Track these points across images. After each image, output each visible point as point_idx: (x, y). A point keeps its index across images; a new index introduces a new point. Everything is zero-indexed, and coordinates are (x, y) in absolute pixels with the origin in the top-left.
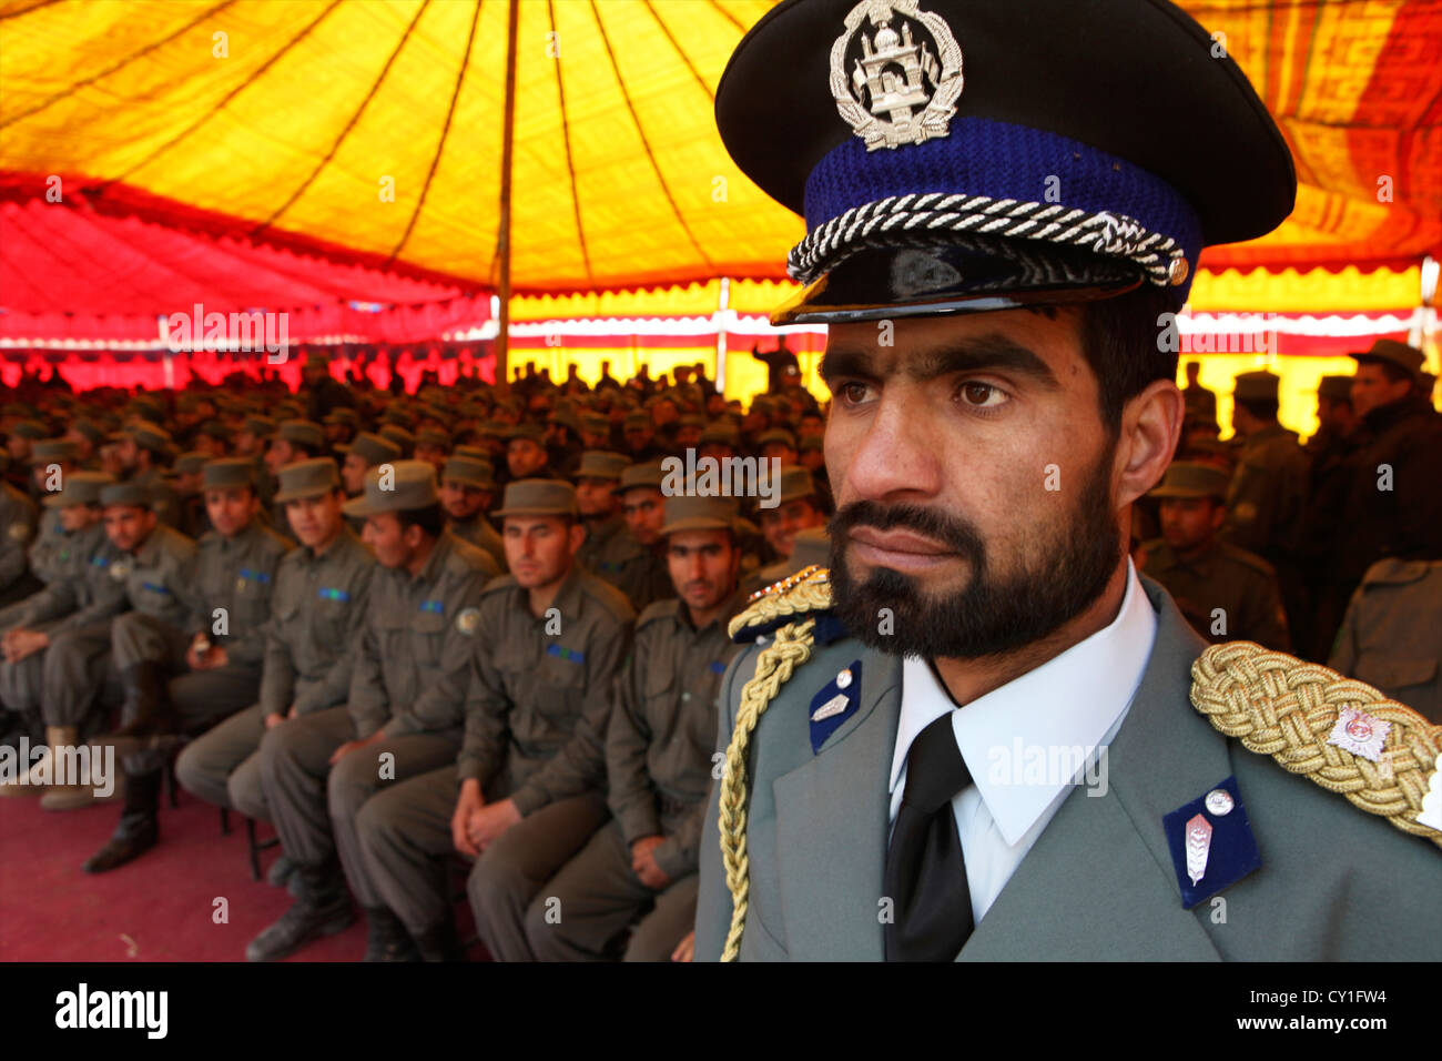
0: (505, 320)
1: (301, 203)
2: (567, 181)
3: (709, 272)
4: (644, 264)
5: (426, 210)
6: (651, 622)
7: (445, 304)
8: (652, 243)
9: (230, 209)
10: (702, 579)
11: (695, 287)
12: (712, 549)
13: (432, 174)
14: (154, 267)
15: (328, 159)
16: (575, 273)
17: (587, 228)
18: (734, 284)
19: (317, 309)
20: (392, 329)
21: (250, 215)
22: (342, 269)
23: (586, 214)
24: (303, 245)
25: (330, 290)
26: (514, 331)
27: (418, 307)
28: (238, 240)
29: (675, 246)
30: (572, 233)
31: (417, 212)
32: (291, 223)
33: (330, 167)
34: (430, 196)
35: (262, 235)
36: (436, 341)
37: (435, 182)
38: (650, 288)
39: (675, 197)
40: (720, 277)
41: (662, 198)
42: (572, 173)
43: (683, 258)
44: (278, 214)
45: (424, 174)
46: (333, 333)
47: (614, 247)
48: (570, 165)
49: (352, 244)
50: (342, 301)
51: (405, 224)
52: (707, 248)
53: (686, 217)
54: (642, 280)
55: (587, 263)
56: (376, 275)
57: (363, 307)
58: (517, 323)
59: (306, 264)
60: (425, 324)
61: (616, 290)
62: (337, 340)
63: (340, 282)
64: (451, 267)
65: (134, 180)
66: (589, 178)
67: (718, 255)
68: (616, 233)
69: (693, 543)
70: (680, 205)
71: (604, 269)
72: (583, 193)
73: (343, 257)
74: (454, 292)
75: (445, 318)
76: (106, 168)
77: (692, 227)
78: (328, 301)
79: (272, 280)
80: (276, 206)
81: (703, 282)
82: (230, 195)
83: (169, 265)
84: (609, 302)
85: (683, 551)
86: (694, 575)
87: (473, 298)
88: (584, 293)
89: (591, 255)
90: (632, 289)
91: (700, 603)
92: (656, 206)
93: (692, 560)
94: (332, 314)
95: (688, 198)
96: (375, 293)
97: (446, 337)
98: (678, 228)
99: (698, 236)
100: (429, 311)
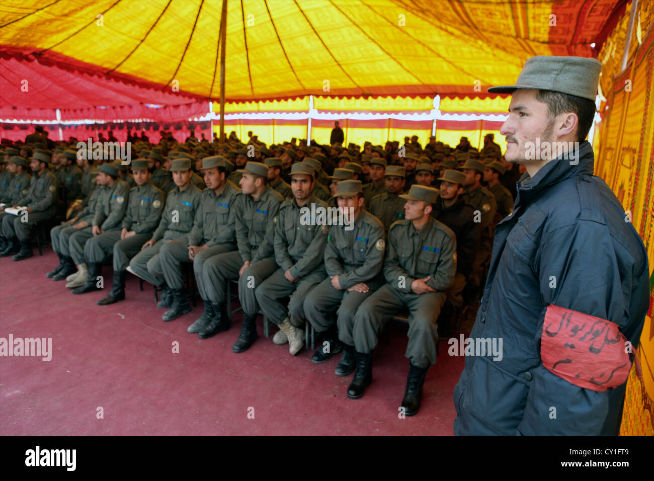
0: (222, 113)
1: (129, 61)
2: (245, 52)
3: (304, 93)
4: (277, 89)
5: (183, 64)
6: (285, 207)
7: (189, 105)
8: (280, 80)
9: (98, 63)
10: (300, 190)
11: (298, 99)
12: (305, 181)
13: (187, 48)
14: (55, 87)
15: (142, 41)
16: (247, 93)
17: (252, 73)
18: (315, 98)
19: (130, 107)
20: (166, 116)
21: (106, 66)
22: (144, 90)
23: (252, 67)
24: (128, 79)
25: (137, 98)
26: (226, 117)
27: (177, 107)
28: (100, 77)
29: (290, 81)
30: (247, 75)
31: (180, 65)
32: (124, 70)
33: (143, 45)
34: (185, 58)
35: (111, 75)
36: (185, 121)
37: (188, 52)
38: (279, 100)
39: (290, 60)
40: (309, 95)
41: (285, 61)
42: (247, 49)
43: (294, 87)
44: (118, 66)
45: (184, 49)
46: (138, 118)
47: (264, 82)
48: (246, 46)
49: (150, 79)
50: (141, 104)
51: (174, 70)
52: (303, 82)
53: (294, 69)
54: (276, 96)
55: (252, 88)
56: (160, 93)
57: (152, 106)
58: (227, 114)
59: (129, 88)
60: (181, 114)
61: (264, 100)
62: (140, 121)
63: (142, 96)
64: (192, 90)
65: (57, 49)
66: (254, 52)
67: (308, 86)
68: (265, 75)
69: (299, 178)
70: (293, 64)
71: (259, 91)
72: (251, 58)
73: (146, 85)
74: (193, 100)
75: (189, 112)
76: (45, 44)
77: (297, 73)
78: (135, 103)
79: (111, 94)
80: (118, 62)
81: (302, 97)
82: (99, 56)
83: (63, 86)
84: (262, 105)
85: (296, 181)
86: (298, 188)
87: (201, 103)
88: (250, 101)
89: (254, 85)
90: (271, 100)
91: (299, 197)
92: (281, 64)
93: (298, 183)
94: (137, 108)
95: (296, 61)
96: (157, 100)
97: (190, 120)
98: (292, 73)
99: (300, 77)
100: (182, 108)
